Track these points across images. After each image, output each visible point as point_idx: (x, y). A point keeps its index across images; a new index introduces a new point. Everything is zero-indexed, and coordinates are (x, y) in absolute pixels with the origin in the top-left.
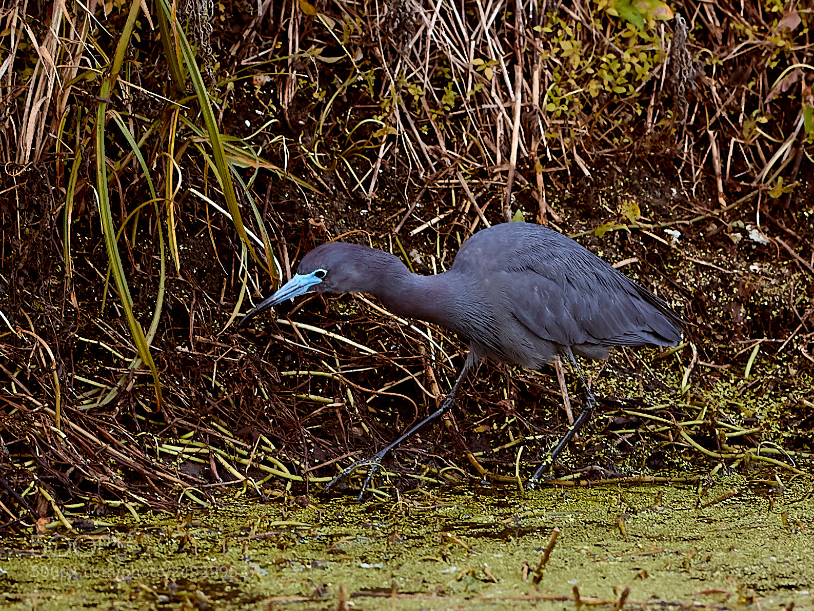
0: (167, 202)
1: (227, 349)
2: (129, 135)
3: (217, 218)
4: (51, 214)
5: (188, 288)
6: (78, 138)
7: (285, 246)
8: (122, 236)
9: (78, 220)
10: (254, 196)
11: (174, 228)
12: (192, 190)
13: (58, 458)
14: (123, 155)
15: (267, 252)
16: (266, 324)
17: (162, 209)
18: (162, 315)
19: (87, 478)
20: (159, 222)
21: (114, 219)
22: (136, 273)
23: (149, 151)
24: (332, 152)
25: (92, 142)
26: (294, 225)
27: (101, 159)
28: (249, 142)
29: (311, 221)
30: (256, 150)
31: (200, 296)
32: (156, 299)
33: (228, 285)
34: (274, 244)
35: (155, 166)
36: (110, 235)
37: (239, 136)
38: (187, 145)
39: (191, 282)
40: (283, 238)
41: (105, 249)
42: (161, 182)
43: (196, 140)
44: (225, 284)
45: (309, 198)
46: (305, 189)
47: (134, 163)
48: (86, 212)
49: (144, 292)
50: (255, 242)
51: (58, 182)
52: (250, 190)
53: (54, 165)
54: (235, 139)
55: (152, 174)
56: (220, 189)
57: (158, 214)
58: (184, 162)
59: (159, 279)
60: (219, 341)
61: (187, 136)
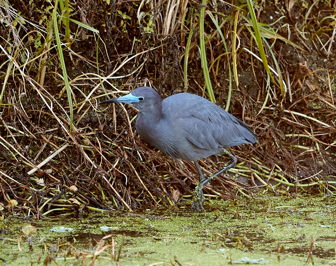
0: (233, 54)
1: (260, 124)
2: (215, 22)
3: (256, 62)
4: (178, 59)
5: (242, 94)
6: (192, 23)
7: (288, 76)
8: (211, 70)
9: (191, 62)
10: (274, 52)
11: (236, 66)
12: (245, 49)
13: (180, 173)
14: (213, 32)
15: (280, 78)
16: (279, 112)
17: (230, 57)
18: (230, 107)
19: (193, 183)
20: (229, 63)
21: (208, 62)
22: (218, 87)
23: (225, 30)
24: (311, 32)
25: (198, 25)
26: (292, 66)
27: (202, 33)
28: (272, 27)
29: (301, 64)
30: (275, 30)
31: (247, 98)
32: (227, 99)
33: (261, 94)
34: (283, 75)
35: (227, 37)
36: (206, 69)
37: (267, 23)
38: (243, 27)
39: (244, 92)
40: (287, 72)
41: (203, 76)
42: (230, 45)
43: (247, 25)
44: (259, 93)
45: (300, 53)
46: (297, 49)
47: (218, 35)
48: (195, 58)
49: (221, 96)
50: (274, 73)
51: (181, 44)
52: (272, 49)
53: (180, 36)
54: (265, 25)
55: (226, 40)
56: (258, 49)
57: (228, 59)
58: (242, 36)
59: (228, 90)
60: (256, 120)
61: (243, 23)
